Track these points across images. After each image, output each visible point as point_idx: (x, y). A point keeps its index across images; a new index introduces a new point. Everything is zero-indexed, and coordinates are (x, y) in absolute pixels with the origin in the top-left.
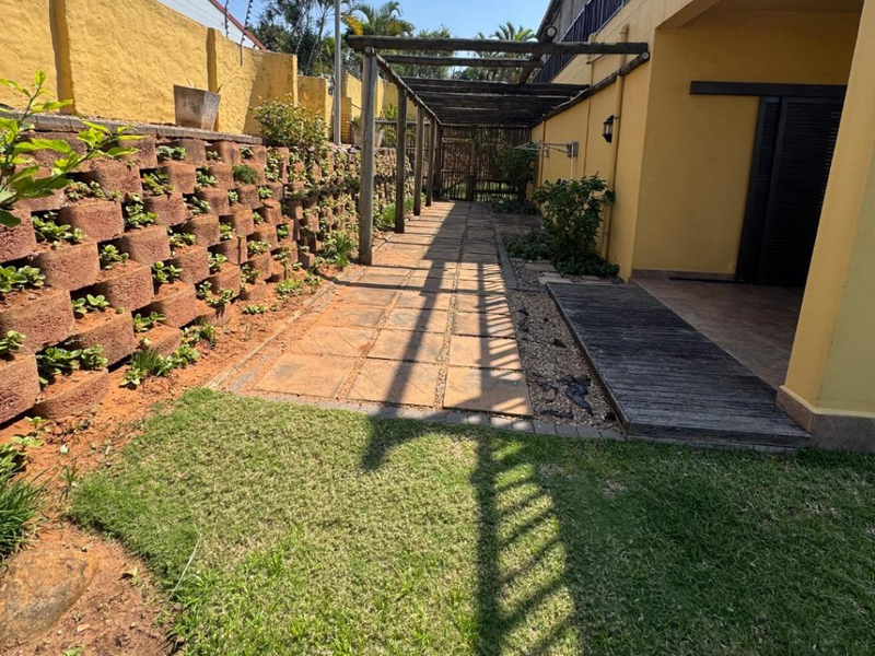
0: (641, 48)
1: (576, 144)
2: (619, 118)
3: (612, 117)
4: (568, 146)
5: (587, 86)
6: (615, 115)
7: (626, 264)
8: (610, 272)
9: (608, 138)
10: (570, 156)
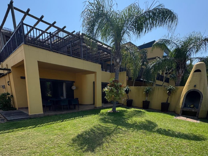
0: (10, 70)
1: (4, 86)
2: (10, 81)
3: (8, 81)
4: (2, 86)
5: (3, 74)
6: (9, 81)
7: (17, 107)
8: (16, 109)
9: (9, 85)
10: (3, 88)
